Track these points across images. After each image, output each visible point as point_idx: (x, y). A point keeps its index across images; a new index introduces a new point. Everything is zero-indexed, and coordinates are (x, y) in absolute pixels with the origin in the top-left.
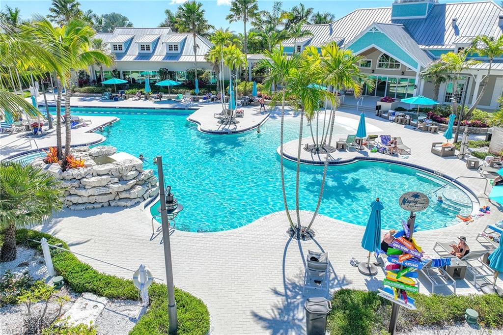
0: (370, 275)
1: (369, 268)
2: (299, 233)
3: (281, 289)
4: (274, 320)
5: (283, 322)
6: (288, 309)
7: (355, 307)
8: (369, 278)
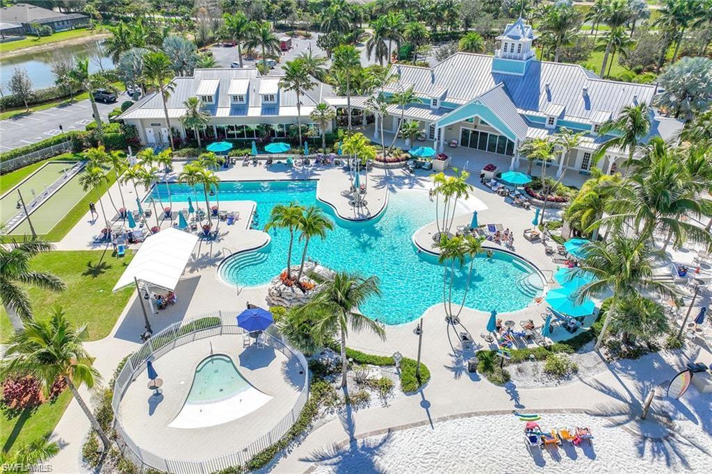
0: (491, 342)
1: (490, 339)
2: (452, 320)
3: (453, 353)
4: (454, 368)
5: (458, 368)
6: (458, 362)
7: (487, 359)
8: (490, 343)
